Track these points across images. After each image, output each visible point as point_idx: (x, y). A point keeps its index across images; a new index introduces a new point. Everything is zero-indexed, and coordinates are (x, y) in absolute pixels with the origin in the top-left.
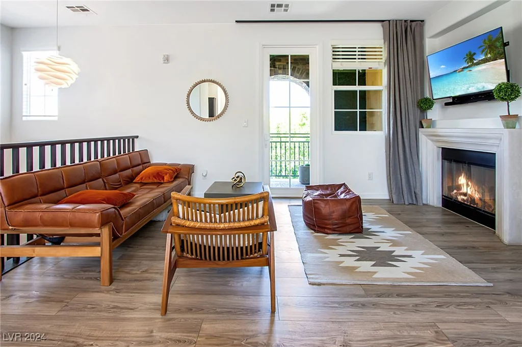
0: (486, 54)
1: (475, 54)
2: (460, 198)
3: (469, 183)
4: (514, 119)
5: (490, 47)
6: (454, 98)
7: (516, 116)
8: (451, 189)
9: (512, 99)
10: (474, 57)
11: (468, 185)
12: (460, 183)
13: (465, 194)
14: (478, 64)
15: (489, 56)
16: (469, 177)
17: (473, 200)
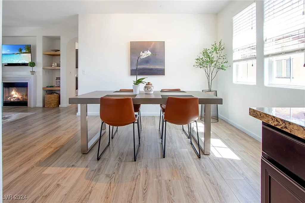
0: (26, 51)
1: (22, 49)
2: (12, 100)
3: (17, 93)
4: (34, 72)
5: (28, 48)
6: (8, 64)
7: (34, 71)
8: (7, 97)
9: (34, 67)
10: (22, 50)
11: (16, 94)
12: (12, 94)
13: (15, 98)
14: (24, 53)
15: (27, 51)
16: (17, 91)
17: (18, 99)
